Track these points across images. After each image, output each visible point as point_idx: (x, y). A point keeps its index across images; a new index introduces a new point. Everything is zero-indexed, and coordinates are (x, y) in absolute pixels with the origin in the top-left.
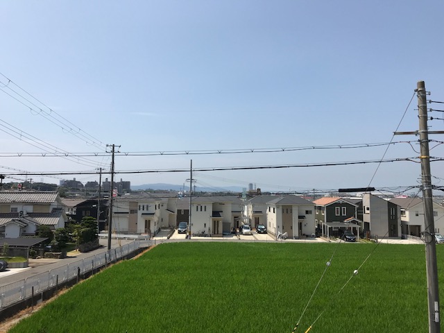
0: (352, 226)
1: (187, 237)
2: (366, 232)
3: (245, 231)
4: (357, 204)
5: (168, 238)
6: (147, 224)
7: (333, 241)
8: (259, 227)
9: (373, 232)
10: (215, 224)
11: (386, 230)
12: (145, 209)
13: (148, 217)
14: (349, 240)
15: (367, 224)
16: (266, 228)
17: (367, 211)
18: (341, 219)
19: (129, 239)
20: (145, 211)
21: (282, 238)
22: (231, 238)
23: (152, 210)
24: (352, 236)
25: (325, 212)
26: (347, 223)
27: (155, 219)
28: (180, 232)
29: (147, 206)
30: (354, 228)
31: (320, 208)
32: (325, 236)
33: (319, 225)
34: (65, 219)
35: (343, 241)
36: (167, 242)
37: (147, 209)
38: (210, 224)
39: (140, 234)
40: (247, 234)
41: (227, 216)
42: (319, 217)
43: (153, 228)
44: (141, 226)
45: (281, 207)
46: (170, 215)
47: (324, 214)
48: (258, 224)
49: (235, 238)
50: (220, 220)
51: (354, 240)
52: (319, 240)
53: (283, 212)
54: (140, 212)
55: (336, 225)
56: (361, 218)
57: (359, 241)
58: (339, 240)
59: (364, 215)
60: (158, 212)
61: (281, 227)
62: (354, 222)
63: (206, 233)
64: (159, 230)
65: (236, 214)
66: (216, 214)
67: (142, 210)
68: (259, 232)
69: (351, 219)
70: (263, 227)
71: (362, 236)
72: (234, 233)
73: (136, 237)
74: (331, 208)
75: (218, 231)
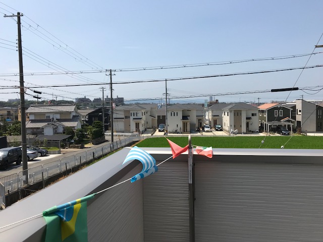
0: (287, 124)
1: (165, 134)
2: (298, 128)
3: (206, 129)
4: (291, 108)
5: (152, 135)
6: (137, 125)
7: (271, 135)
8: (217, 126)
9: (303, 128)
10: (185, 125)
11: (314, 128)
12: (135, 115)
13: (138, 121)
14: (285, 134)
15: (299, 123)
16: (222, 127)
17: (299, 113)
18: (279, 119)
19: (125, 136)
20: (135, 117)
21: (234, 133)
22: (196, 134)
23: (140, 116)
24: (287, 131)
25: (267, 114)
26: (283, 122)
27: (142, 122)
28: (160, 131)
29: (137, 113)
30: (289, 126)
31: (263, 111)
32: (266, 132)
33: (261, 124)
34: (81, 123)
35: (280, 135)
36: (152, 137)
37: (137, 115)
38: (181, 125)
39: (133, 132)
40: (207, 132)
41: (193, 119)
42: (262, 118)
43: (141, 128)
44: (133, 127)
45: (233, 112)
46: (152, 119)
47: (266, 116)
48: (216, 124)
49: (199, 134)
50: (188, 122)
51: (289, 134)
52: (261, 134)
53: (234, 115)
54: (132, 118)
55: (276, 123)
56: (294, 118)
57: (292, 134)
58: (277, 135)
59: (297, 115)
60: (144, 117)
61: (233, 126)
62: (288, 121)
63: (178, 131)
64: (146, 130)
65: (200, 118)
66: (185, 117)
67: (133, 115)
68: (217, 130)
69: (287, 119)
70: (220, 126)
71: (295, 131)
72: (199, 131)
73: (130, 134)
74: (271, 111)
75: (186, 130)
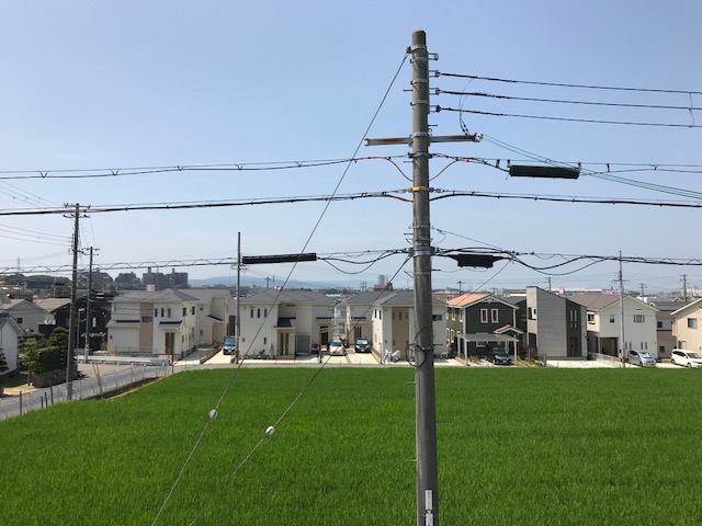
0: (507, 339)
1: (232, 361)
2: (528, 348)
3: (333, 349)
4: (517, 304)
5: (202, 362)
6: (170, 339)
7: (473, 365)
8: (359, 342)
9: (542, 349)
10: (283, 339)
11: (563, 349)
12: (166, 313)
13: (170, 328)
14: (500, 362)
15: (533, 336)
16: (371, 343)
17: (534, 316)
18: (491, 329)
19: (137, 364)
20: (166, 319)
21: (392, 359)
22: (308, 361)
23: (177, 315)
24: (505, 355)
25: (464, 317)
26: (499, 336)
27: (184, 331)
28: (226, 353)
29: (169, 310)
30: (511, 344)
31: (457, 311)
32: (462, 357)
35: (491, 365)
36: (202, 368)
37: (169, 315)
38: (273, 339)
39: (157, 356)
40: (335, 354)
41: (306, 323)
42: (457, 326)
43: (178, 348)
44: (159, 344)
45: (390, 311)
46: (215, 325)
47: (463, 320)
48: (359, 338)
49: (315, 360)
50: (292, 331)
51: (509, 363)
52: (452, 363)
53: (393, 318)
54: (156, 321)
55: (481, 338)
56: (523, 327)
57: (518, 364)
58: (485, 363)
59: (529, 321)
60: (190, 320)
61: (390, 342)
62: (510, 333)
63: (267, 353)
64: (194, 349)
65: (324, 322)
66: (283, 321)
67: (159, 314)
68: (358, 351)
69: (506, 328)
70: (366, 343)
71: (522, 355)
73: (148, 360)
74: (473, 310)
75: (287, 350)
